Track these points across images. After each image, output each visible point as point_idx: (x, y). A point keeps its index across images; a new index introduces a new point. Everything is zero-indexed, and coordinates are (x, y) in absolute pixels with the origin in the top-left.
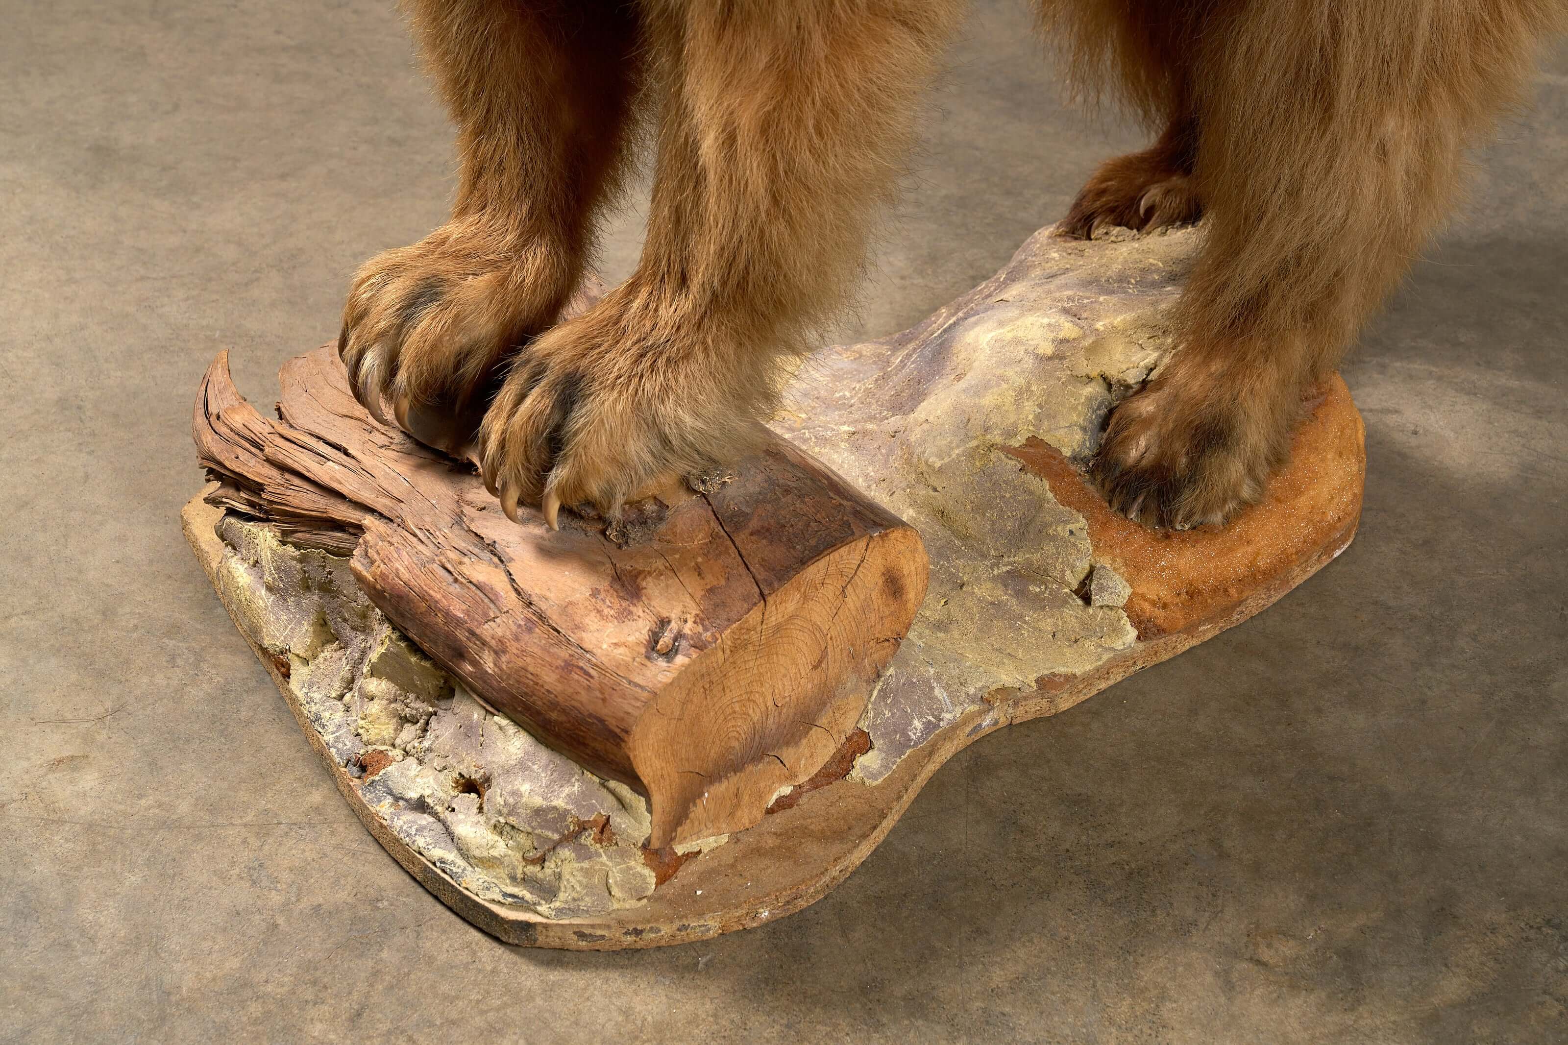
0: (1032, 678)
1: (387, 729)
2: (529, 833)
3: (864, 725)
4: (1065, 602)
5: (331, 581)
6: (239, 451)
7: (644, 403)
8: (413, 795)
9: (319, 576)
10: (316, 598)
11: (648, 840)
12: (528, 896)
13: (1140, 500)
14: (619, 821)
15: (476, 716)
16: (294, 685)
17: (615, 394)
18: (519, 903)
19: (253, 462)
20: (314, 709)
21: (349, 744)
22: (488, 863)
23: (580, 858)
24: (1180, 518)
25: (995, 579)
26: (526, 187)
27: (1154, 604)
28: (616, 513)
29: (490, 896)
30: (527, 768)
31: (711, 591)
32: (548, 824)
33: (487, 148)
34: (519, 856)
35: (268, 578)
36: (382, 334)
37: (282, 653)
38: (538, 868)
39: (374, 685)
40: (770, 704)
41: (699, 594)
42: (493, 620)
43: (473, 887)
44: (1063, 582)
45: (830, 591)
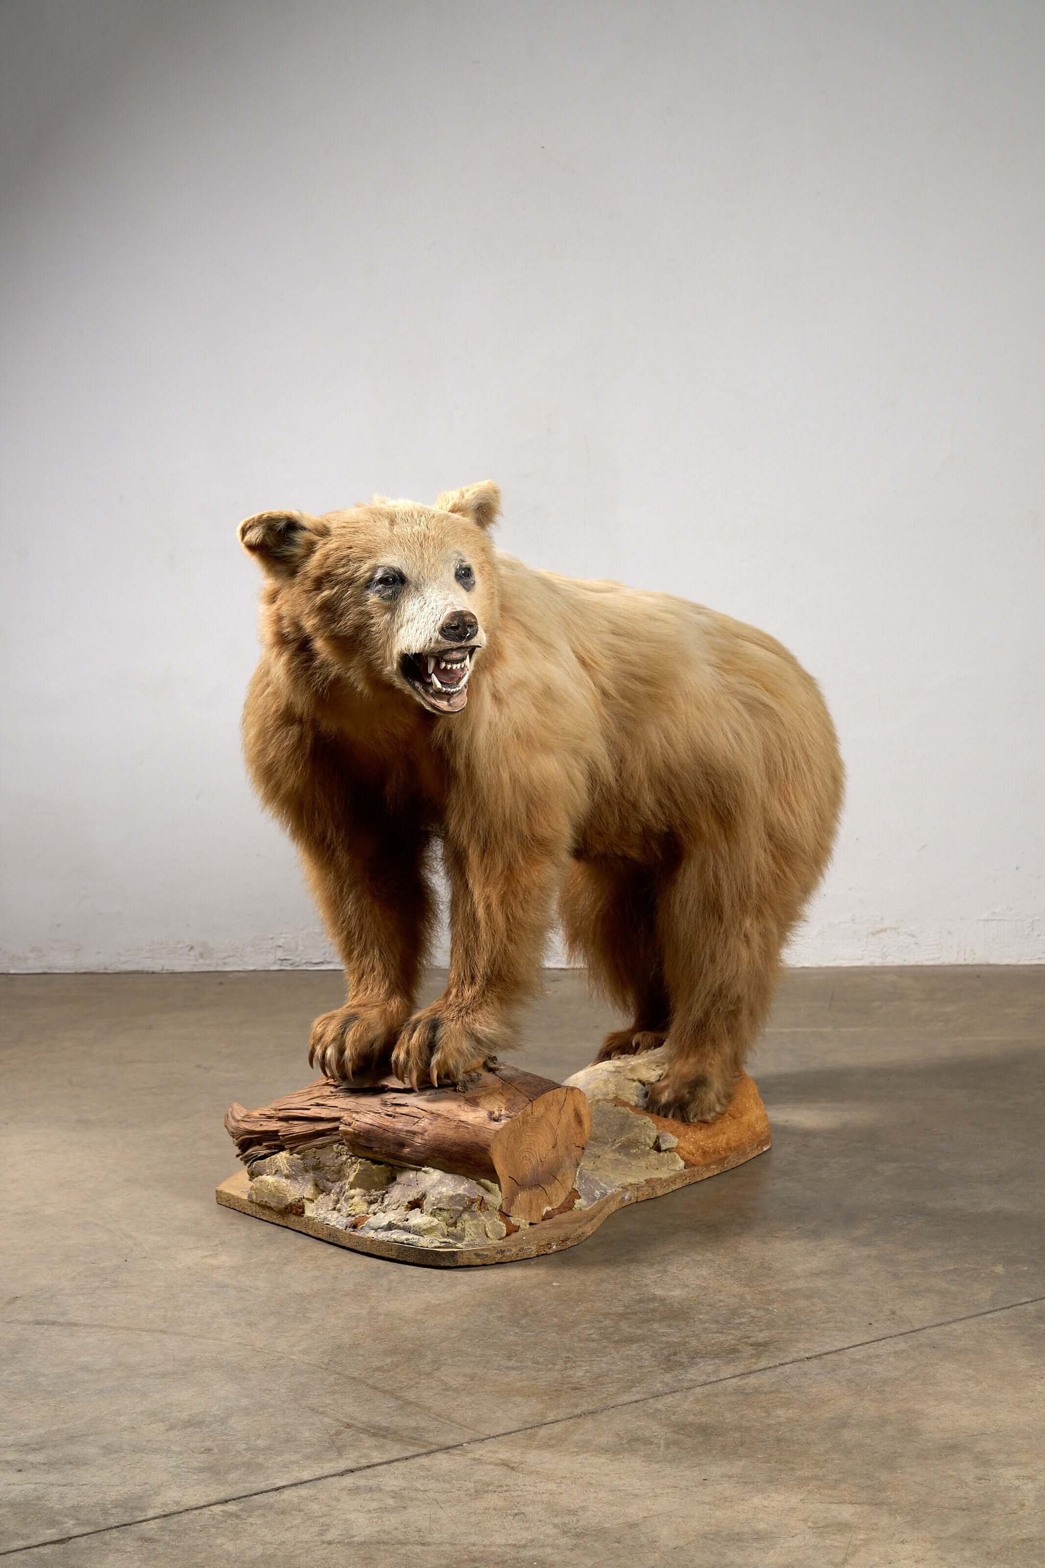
0: (642, 1180)
1: (364, 1207)
2: (448, 1210)
3: (576, 1186)
4: (648, 1154)
5: (319, 1163)
6: (262, 1123)
7: (467, 1026)
8: (385, 1223)
9: (313, 1162)
10: (311, 1174)
11: (501, 1206)
12: (451, 1241)
13: (672, 1110)
14: (488, 1197)
15: (411, 1176)
16: (308, 1213)
17: (454, 1022)
18: (448, 1245)
19: (270, 1124)
20: (322, 1216)
21: (345, 1221)
22: (430, 1230)
23: (473, 1218)
24: (691, 1116)
25: (613, 1151)
26: (386, 975)
27: (688, 1153)
28: (461, 1077)
29: (433, 1245)
30: (443, 1182)
31: (508, 1099)
32: (459, 1203)
33: (366, 961)
34: (445, 1224)
35: (286, 1172)
36: (334, 1040)
37: (299, 1201)
38: (453, 1228)
39: (353, 1192)
40: (538, 1158)
41: (504, 1101)
42: (417, 1122)
43: (425, 1244)
44: (646, 1144)
45: (555, 1108)
